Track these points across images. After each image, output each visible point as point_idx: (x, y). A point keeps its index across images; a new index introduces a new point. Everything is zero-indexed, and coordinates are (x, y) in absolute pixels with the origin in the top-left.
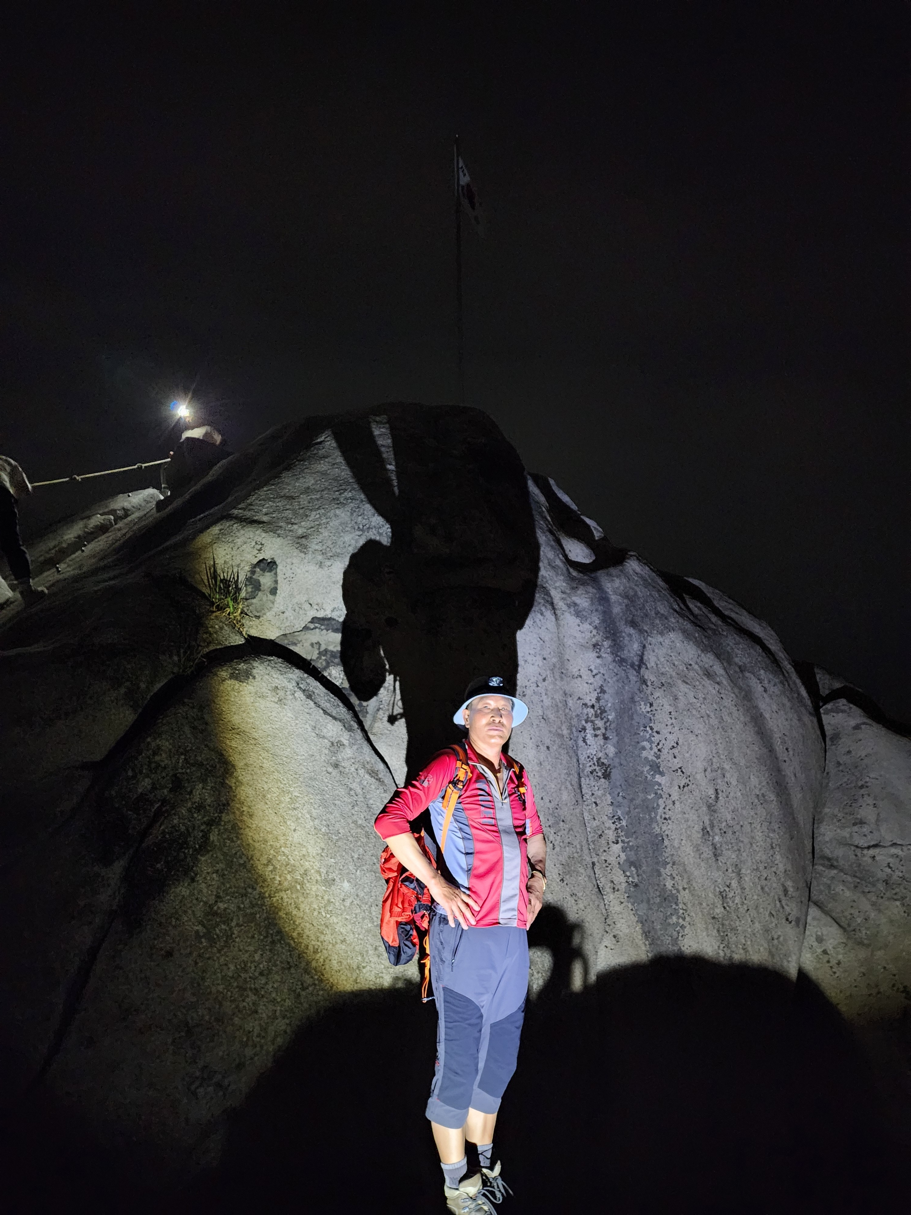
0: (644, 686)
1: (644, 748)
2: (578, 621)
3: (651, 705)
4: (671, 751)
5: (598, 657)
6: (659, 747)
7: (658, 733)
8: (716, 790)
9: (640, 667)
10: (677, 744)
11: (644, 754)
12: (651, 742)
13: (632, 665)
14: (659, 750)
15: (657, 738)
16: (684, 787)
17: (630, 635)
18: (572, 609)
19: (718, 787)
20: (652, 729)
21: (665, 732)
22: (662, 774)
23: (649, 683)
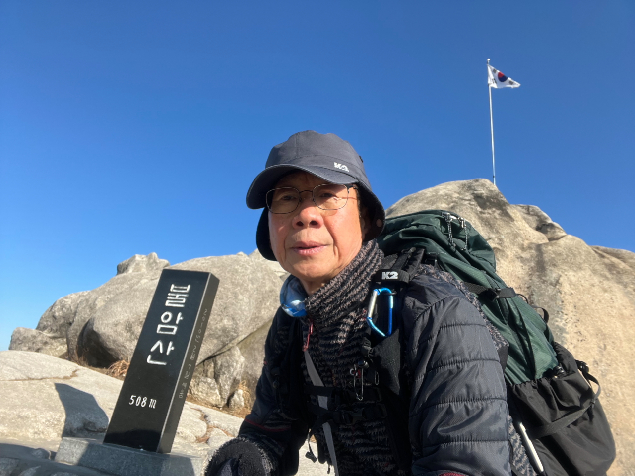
0: (559, 294)
1: (557, 321)
2: (522, 265)
3: (563, 302)
4: (575, 324)
5: (530, 280)
6: (567, 321)
7: (566, 315)
8: (605, 345)
9: (556, 285)
10: (578, 321)
11: (557, 323)
12: (561, 319)
13: (551, 284)
14: (566, 323)
15: (565, 317)
16: (582, 341)
17: (551, 270)
18: (520, 260)
19: (605, 344)
20: (562, 312)
21: (571, 314)
22: (567, 333)
23: (563, 292)
